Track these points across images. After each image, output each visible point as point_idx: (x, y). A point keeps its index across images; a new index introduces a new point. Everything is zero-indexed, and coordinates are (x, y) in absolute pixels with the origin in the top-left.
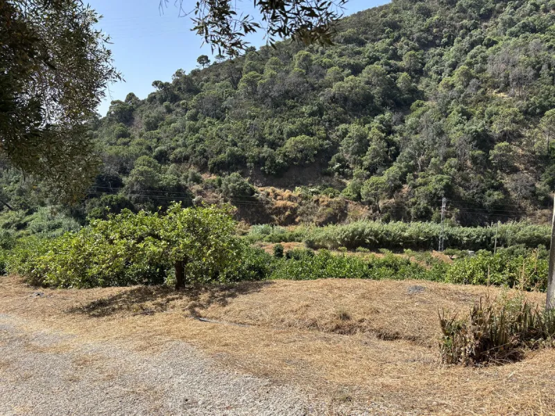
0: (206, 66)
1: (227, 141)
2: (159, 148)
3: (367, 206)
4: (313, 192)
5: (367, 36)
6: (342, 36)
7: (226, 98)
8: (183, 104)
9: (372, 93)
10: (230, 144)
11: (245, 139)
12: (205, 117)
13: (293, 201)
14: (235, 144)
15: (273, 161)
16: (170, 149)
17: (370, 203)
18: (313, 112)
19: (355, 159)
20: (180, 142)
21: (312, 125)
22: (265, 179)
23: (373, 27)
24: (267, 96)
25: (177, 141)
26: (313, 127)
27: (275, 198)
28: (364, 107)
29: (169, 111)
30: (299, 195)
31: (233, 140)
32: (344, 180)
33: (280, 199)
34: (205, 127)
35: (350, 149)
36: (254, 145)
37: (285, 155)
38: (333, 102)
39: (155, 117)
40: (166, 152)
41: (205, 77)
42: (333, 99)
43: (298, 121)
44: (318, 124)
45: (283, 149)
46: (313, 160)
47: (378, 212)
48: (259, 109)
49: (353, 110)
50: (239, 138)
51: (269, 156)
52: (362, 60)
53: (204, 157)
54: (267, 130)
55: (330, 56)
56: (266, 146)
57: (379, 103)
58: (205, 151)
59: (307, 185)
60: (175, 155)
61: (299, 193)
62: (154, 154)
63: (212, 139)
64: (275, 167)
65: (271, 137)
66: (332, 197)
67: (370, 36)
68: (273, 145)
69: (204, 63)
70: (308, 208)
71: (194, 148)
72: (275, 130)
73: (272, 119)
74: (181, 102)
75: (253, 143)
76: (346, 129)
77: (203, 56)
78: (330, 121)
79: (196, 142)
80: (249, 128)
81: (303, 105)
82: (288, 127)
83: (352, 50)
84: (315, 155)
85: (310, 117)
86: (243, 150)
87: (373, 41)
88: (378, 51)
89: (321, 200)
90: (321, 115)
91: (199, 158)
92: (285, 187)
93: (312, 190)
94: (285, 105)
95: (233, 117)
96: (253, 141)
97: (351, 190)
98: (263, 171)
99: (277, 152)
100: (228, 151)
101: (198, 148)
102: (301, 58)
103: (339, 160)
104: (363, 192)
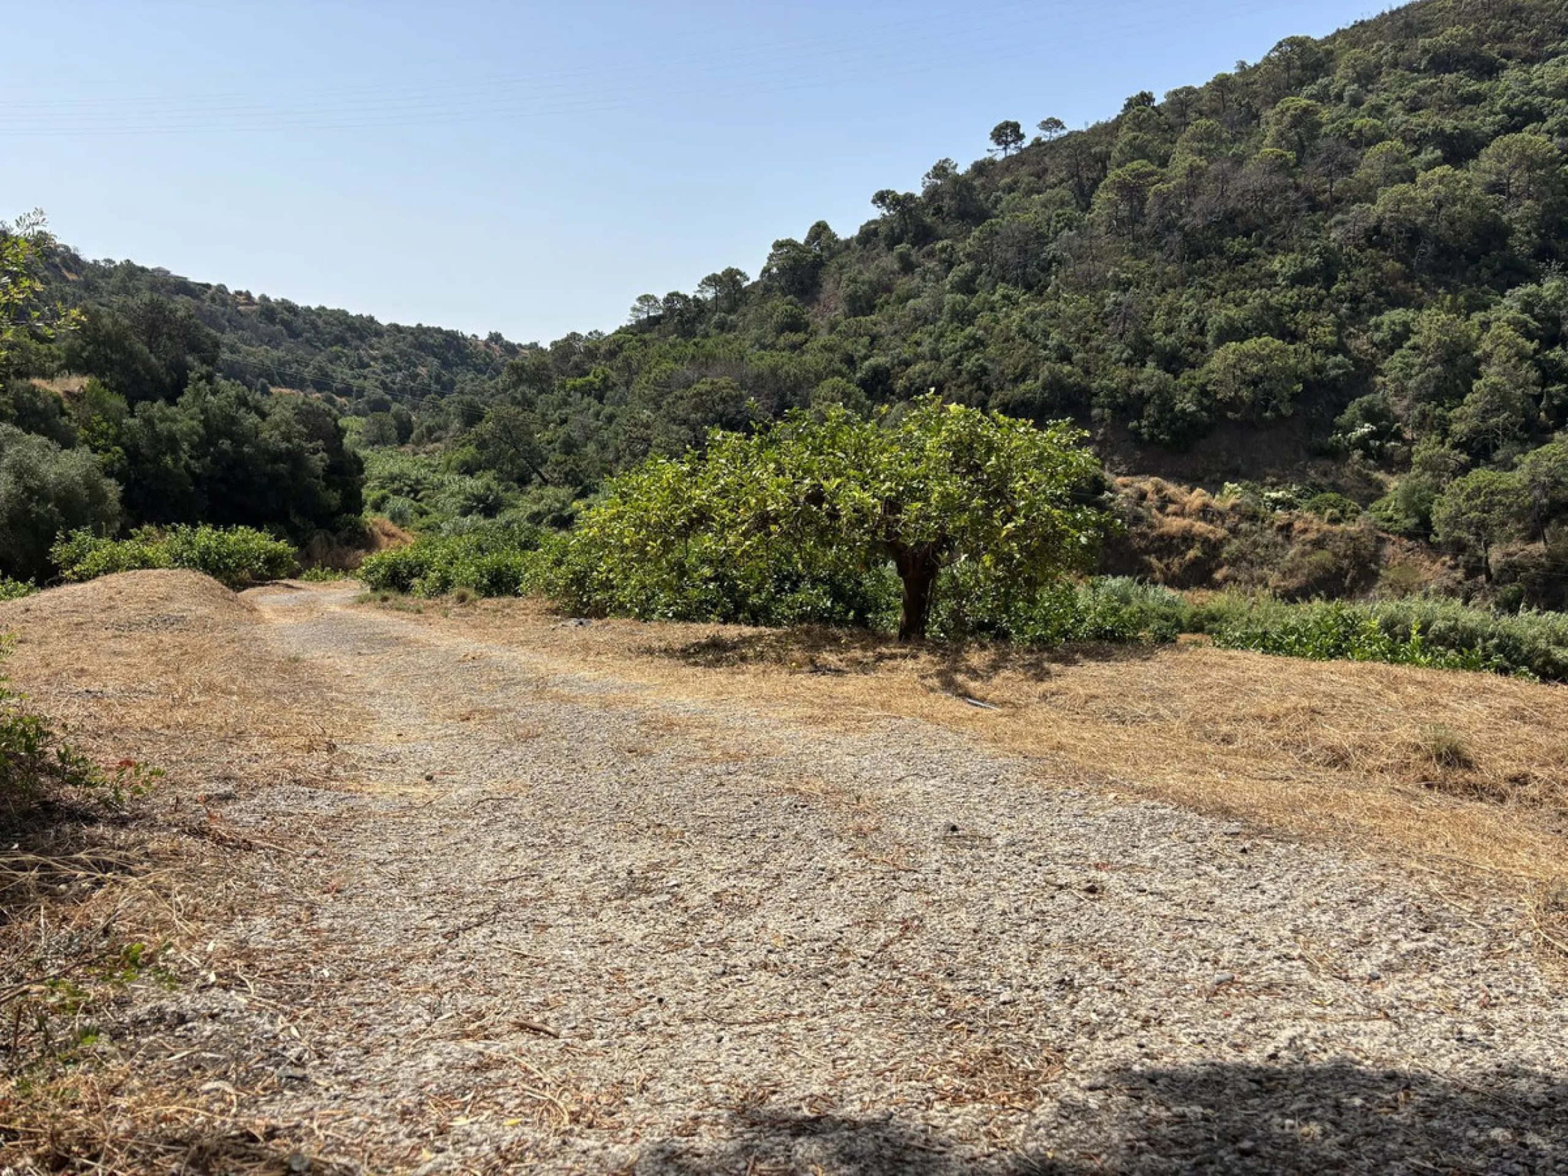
0: (1012, 151)
1: (1045, 347)
2: (872, 361)
3: (1447, 558)
4: (1276, 502)
5: (1506, 47)
6: (1425, 51)
7: (1056, 233)
8: (943, 250)
9: (1505, 218)
10: (1054, 356)
11: (1094, 343)
12: (996, 284)
13: (1211, 522)
14: (1065, 357)
15: (1166, 405)
16: (899, 364)
17: (1459, 547)
18: (1305, 272)
19: (1424, 415)
20: (925, 349)
21: (1295, 310)
22: (1138, 454)
23: (1534, 18)
24: (1170, 227)
25: (918, 344)
26: (1299, 316)
27: (1162, 509)
28: (1473, 259)
29: (907, 266)
30: (1233, 508)
31: (1061, 346)
32: (1380, 475)
33: (1175, 514)
34: (992, 309)
35: (1411, 383)
36: (1118, 361)
37: (1203, 391)
38: (1371, 244)
39: (871, 283)
40: (887, 370)
41: (1008, 180)
42: (1375, 237)
43: (1254, 299)
44: (1317, 307)
45: (1200, 375)
46: (1286, 410)
47: (1482, 578)
48: (1143, 264)
49: (1433, 270)
50: (1078, 340)
51: (1158, 392)
52: (1482, 120)
53: (979, 388)
54: (1159, 321)
55: (1378, 111)
56: (1151, 364)
57: (1526, 250)
58: (984, 370)
59: (1260, 479)
60: (909, 379)
61: (1233, 500)
62: (858, 375)
63: (1007, 340)
64: (1173, 422)
65: (1171, 339)
66: (1334, 521)
67: (1519, 47)
68: (1172, 362)
69: (1007, 144)
70: (1255, 544)
71: (958, 362)
72: (1184, 320)
73: (1179, 289)
74: (939, 245)
75: (1115, 356)
76: (1405, 324)
77: (1007, 125)
78: (1355, 299)
79: (966, 347)
80: (1111, 313)
81: (1274, 253)
82: (1221, 313)
83: (1454, 90)
84: (1294, 396)
85: (1293, 286)
86: (1087, 372)
87: (1530, 60)
88: (1542, 92)
89: (1298, 525)
90: (1330, 280)
91: (967, 388)
92: (1193, 481)
93: (1273, 495)
94: (1221, 252)
95: (1067, 284)
96: (1117, 350)
97: (1401, 506)
98: (1136, 433)
99: (1183, 381)
100: (1044, 373)
101: (968, 365)
102: (1287, 119)
103: (1370, 415)
104: (1440, 513)
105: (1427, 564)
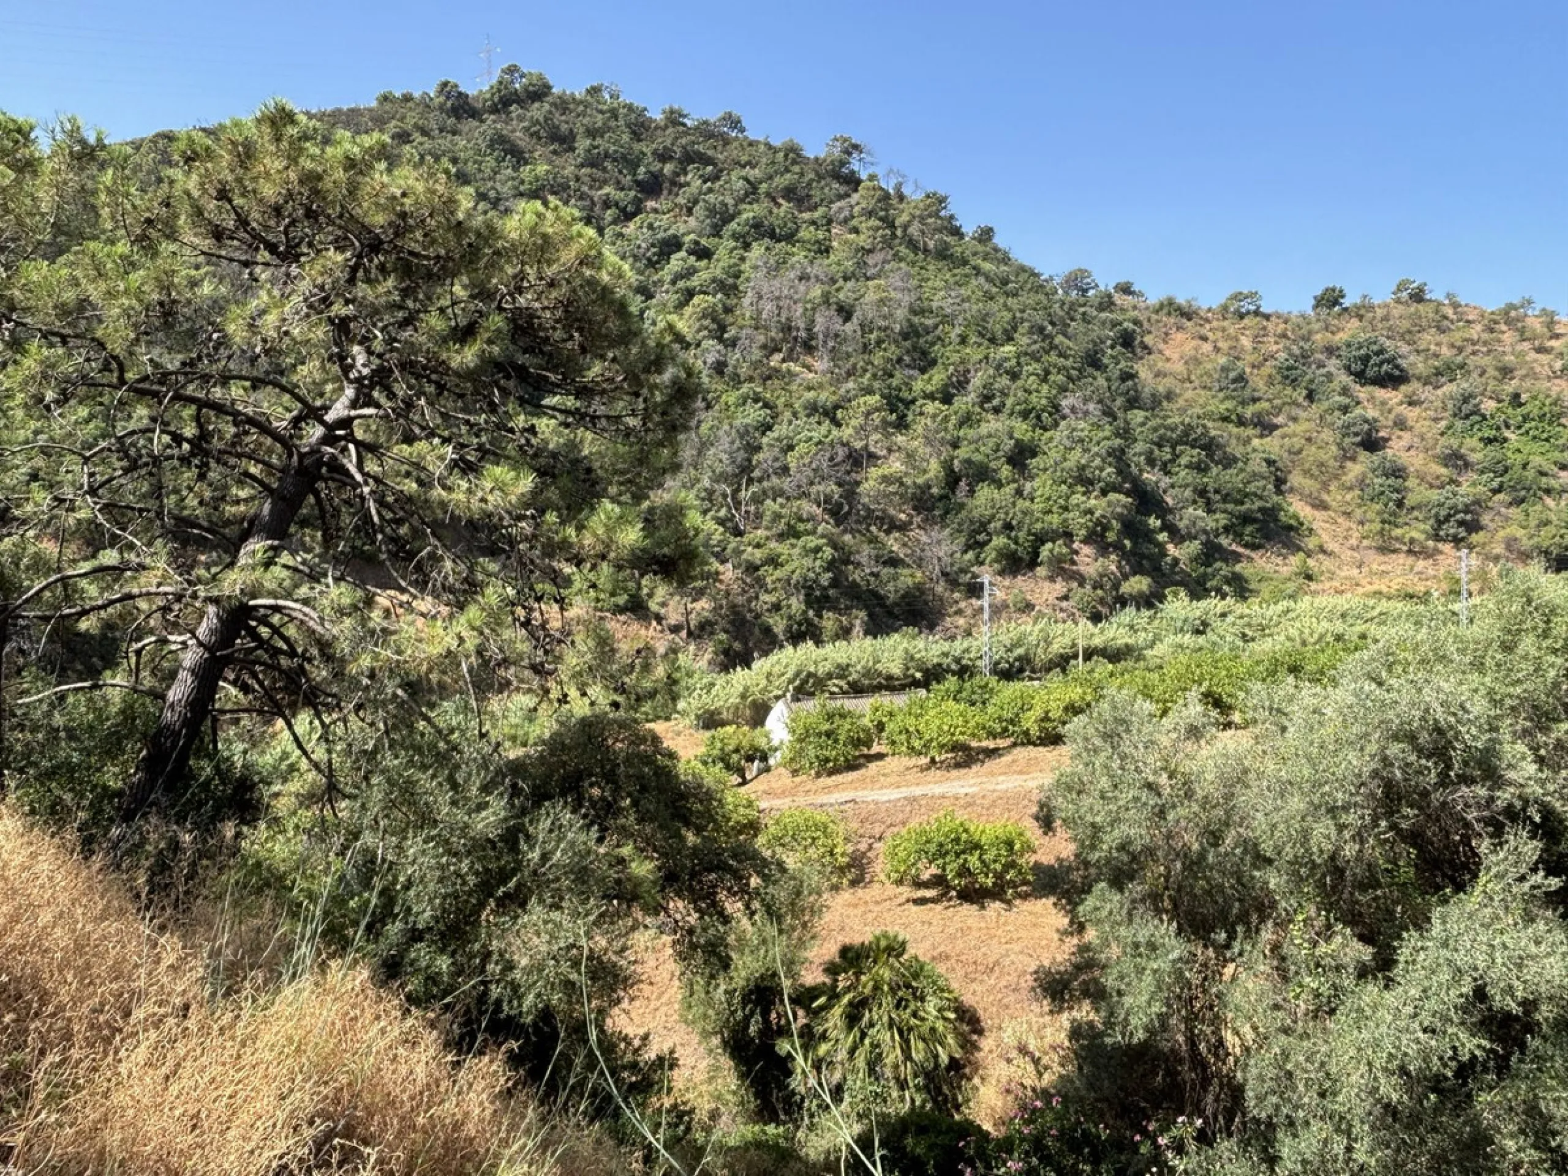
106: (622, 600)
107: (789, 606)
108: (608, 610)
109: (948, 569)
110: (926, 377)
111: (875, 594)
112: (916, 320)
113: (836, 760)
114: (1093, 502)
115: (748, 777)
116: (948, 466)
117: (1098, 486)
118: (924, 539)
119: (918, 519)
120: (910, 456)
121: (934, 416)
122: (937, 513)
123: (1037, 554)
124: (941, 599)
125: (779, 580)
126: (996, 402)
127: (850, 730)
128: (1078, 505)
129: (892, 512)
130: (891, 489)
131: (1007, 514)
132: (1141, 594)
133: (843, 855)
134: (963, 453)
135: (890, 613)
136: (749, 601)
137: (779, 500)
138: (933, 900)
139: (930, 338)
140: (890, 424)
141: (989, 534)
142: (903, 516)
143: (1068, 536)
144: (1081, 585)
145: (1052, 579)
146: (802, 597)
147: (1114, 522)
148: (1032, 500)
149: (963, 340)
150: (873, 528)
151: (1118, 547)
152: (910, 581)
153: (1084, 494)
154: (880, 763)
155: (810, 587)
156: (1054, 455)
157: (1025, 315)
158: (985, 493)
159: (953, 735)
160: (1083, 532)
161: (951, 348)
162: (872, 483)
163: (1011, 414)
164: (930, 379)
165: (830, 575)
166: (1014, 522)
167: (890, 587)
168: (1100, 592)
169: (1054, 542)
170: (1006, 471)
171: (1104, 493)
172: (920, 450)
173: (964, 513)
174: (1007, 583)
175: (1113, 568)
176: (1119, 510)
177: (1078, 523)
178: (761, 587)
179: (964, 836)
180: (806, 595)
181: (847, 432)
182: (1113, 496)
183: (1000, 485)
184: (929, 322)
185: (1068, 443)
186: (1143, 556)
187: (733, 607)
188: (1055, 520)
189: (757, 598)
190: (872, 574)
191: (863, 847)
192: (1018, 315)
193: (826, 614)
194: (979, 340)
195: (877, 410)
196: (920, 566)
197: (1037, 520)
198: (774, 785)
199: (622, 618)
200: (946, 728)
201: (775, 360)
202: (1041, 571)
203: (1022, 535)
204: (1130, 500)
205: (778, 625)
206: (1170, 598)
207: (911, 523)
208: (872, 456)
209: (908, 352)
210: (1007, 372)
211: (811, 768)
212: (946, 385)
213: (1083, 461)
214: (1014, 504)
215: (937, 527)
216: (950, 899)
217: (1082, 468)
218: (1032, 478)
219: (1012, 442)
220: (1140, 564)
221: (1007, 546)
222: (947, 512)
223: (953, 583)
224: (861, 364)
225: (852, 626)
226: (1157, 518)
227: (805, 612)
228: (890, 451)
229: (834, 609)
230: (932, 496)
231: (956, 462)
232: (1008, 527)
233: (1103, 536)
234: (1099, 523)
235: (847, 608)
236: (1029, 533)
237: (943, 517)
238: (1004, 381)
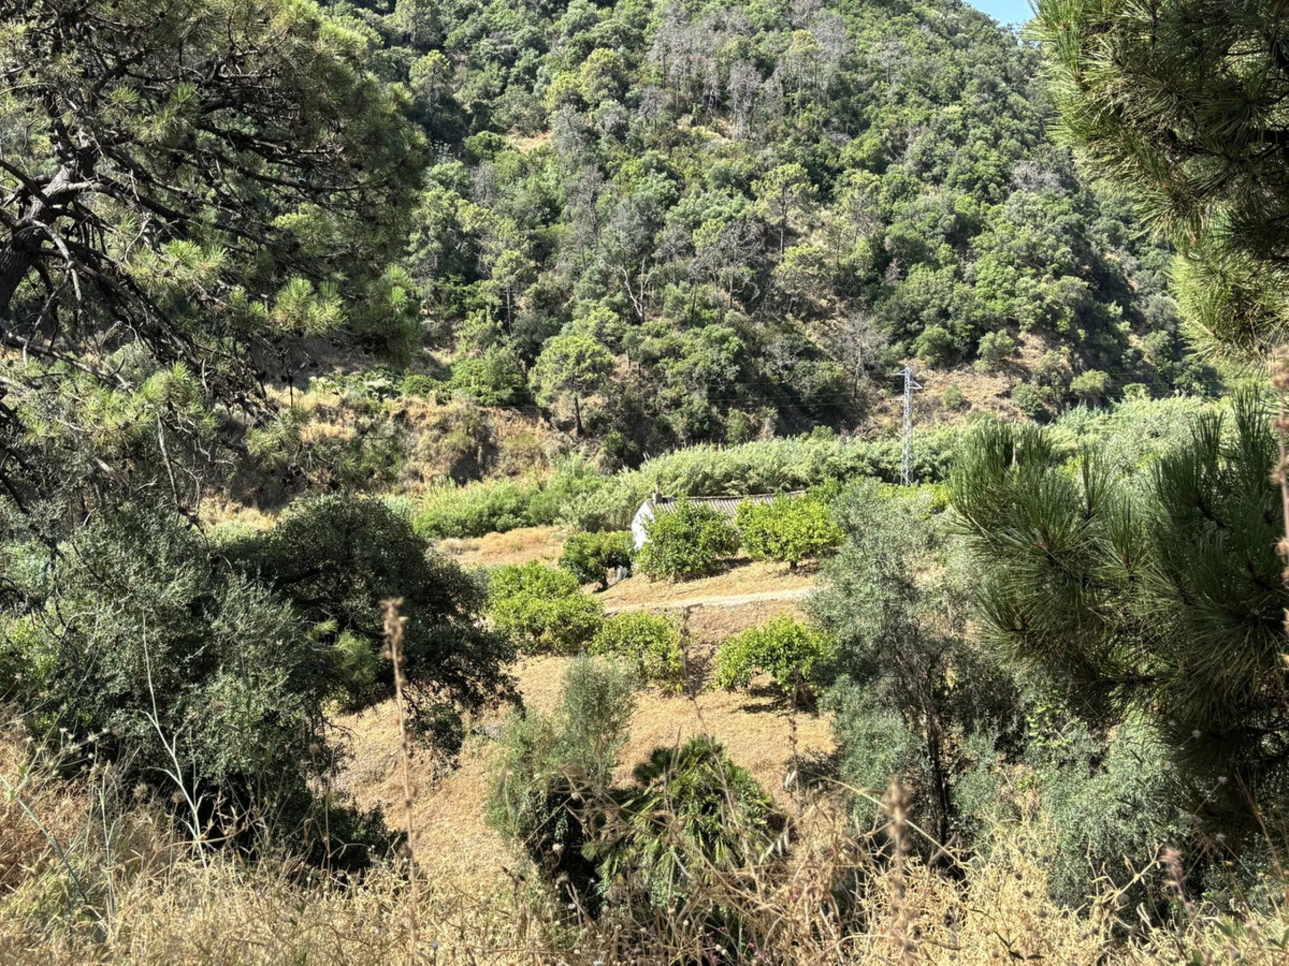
4: (380, 390)
30: (341, 403)
32: (427, 352)
47: (574, 433)
61: (334, 395)
66: (441, 402)
89: (412, 411)
93: (375, 384)
105: (529, 429)
106: (506, 393)
107: (690, 403)
108: (492, 405)
109: (872, 362)
110: (856, 141)
111: (787, 389)
112: (847, 75)
113: (694, 564)
114: (1043, 285)
115: (611, 581)
116: (877, 245)
117: (1049, 268)
118: (847, 327)
119: (840, 306)
120: (833, 232)
121: (862, 187)
122: (862, 298)
123: (976, 345)
124: (864, 396)
125: (681, 373)
126: (936, 170)
127: (711, 533)
128: (1026, 290)
129: (811, 297)
130: (810, 271)
131: (942, 299)
132: (1094, 390)
133: (677, 659)
134: (895, 229)
135: (804, 410)
136: (647, 395)
137: (682, 284)
138: (768, 708)
139: (862, 96)
140: (813, 196)
141: (921, 323)
142: (823, 302)
143: (1013, 324)
144: (1026, 380)
145: (992, 373)
146: (704, 393)
147: (1067, 309)
148: (973, 283)
149: (901, 99)
150: (789, 316)
151: (1070, 337)
152: (827, 375)
153: (1034, 276)
154: (743, 569)
155: (714, 382)
156: (1001, 232)
157: (975, 70)
158: (919, 274)
159: (811, 537)
160: (1031, 320)
161: (886, 108)
162: (788, 264)
163: (953, 185)
164: (861, 144)
165: (737, 367)
166: (951, 309)
167: (805, 381)
168: (1047, 389)
169: (996, 332)
170: (944, 250)
171: (1057, 275)
172: (846, 227)
173: (893, 299)
174: (940, 377)
175: (1064, 361)
176: (1073, 295)
177: (1024, 309)
178: (660, 381)
179: (796, 641)
180: (710, 390)
181: (761, 206)
182: (1066, 279)
183: (936, 266)
184: (861, 78)
185: (1017, 218)
186: (1099, 348)
187: (628, 403)
188: (998, 307)
189: (655, 392)
190: (785, 367)
191: (705, 653)
192: (967, 69)
193: (733, 411)
194: (920, 99)
195: (797, 180)
196: (841, 359)
197: (978, 307)
198: (631, 590)
199: (507, 413)
200: (804, 530)
201: (684, 123)
202: (980, 365)
203: (959, 323)
204: (1086, 284)
205: (678, 423)
206: (1127, 396)
207: (833, 310)
208: (791, 234)
209: (837, 113)
210: (950, 136)
211: (668, 573)
212: (879, 151)
213: (1034, 239)
214: (951, 287)
215: (860, 314)
216: (785, 707)
217: (1033, 247)
218: (974, 258)
219: (953, 217)
220: (1096, 357)
221: (941, 337)
222: (874, 298)
223: (879, 378)
224: (783, 127)
225: (761, 424)
226: (1118, 305)
227: (707, 410)
228: (812, 227)
229: (740, 404)
230: (857, 279)
231: (887, 240)
232: (944, 314)
233: (1054, 325)
234: (1049, 309)
235: (756, 405)
236: (968, 321)
237: (869, 303)
238: (947, 146)
